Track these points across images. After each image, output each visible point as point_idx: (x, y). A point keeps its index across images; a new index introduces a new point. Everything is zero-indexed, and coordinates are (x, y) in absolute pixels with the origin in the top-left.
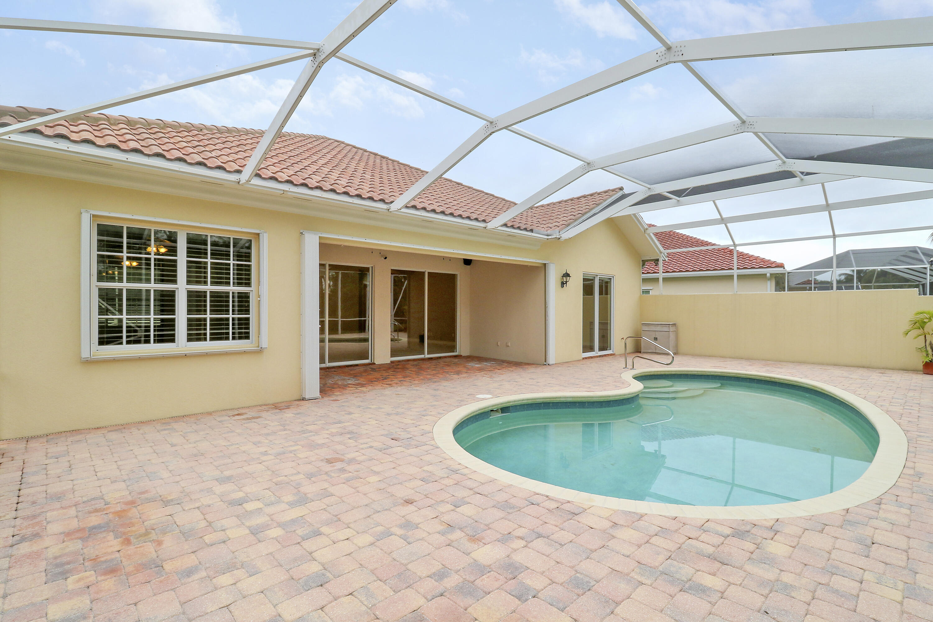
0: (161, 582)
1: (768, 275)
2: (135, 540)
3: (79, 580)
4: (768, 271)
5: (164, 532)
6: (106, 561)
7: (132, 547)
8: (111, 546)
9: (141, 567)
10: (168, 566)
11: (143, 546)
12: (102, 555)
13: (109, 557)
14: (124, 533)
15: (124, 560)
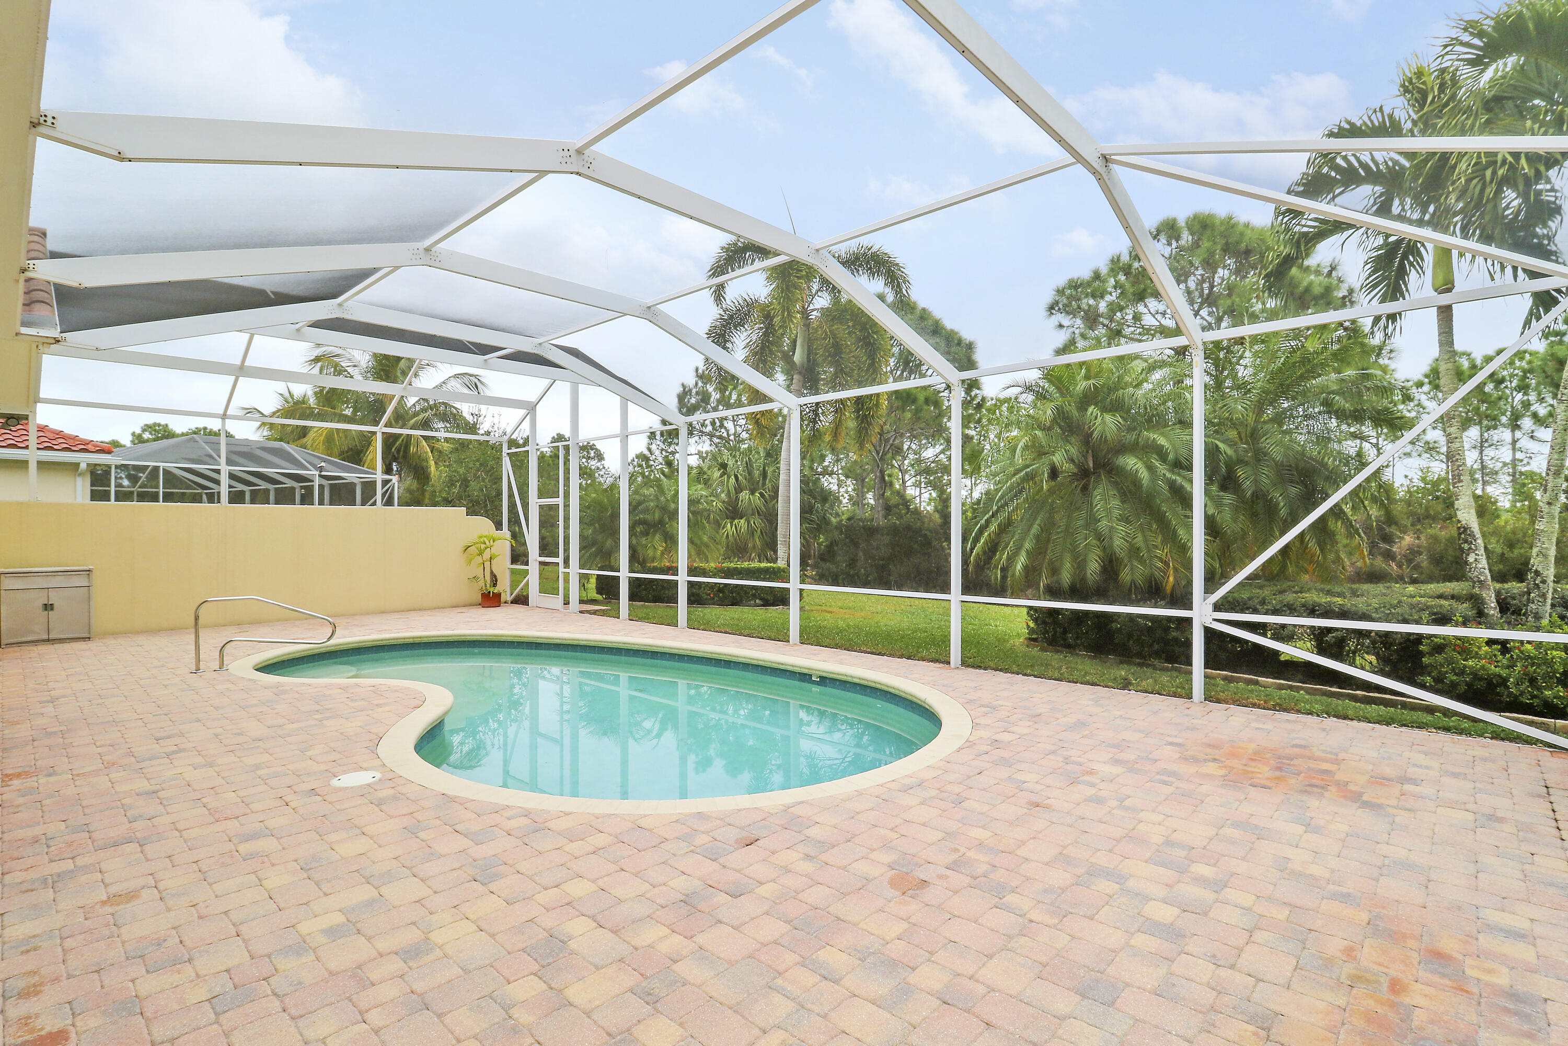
0: (1383, 908)
1: (83, 466)
2: (1382, 980)
3: (1490, 971)
4: (84, 460)
5: (1329, 962)
6: (1444, 976)
7: (1392, 973)
8: (1426, 996)
9: (1396, 937)
10: (1364, 917)
11: (1375, 963)
12: (1446, 989)
13: (1436, 979)
14: (1393, 1005)
15: (1416, 963)
